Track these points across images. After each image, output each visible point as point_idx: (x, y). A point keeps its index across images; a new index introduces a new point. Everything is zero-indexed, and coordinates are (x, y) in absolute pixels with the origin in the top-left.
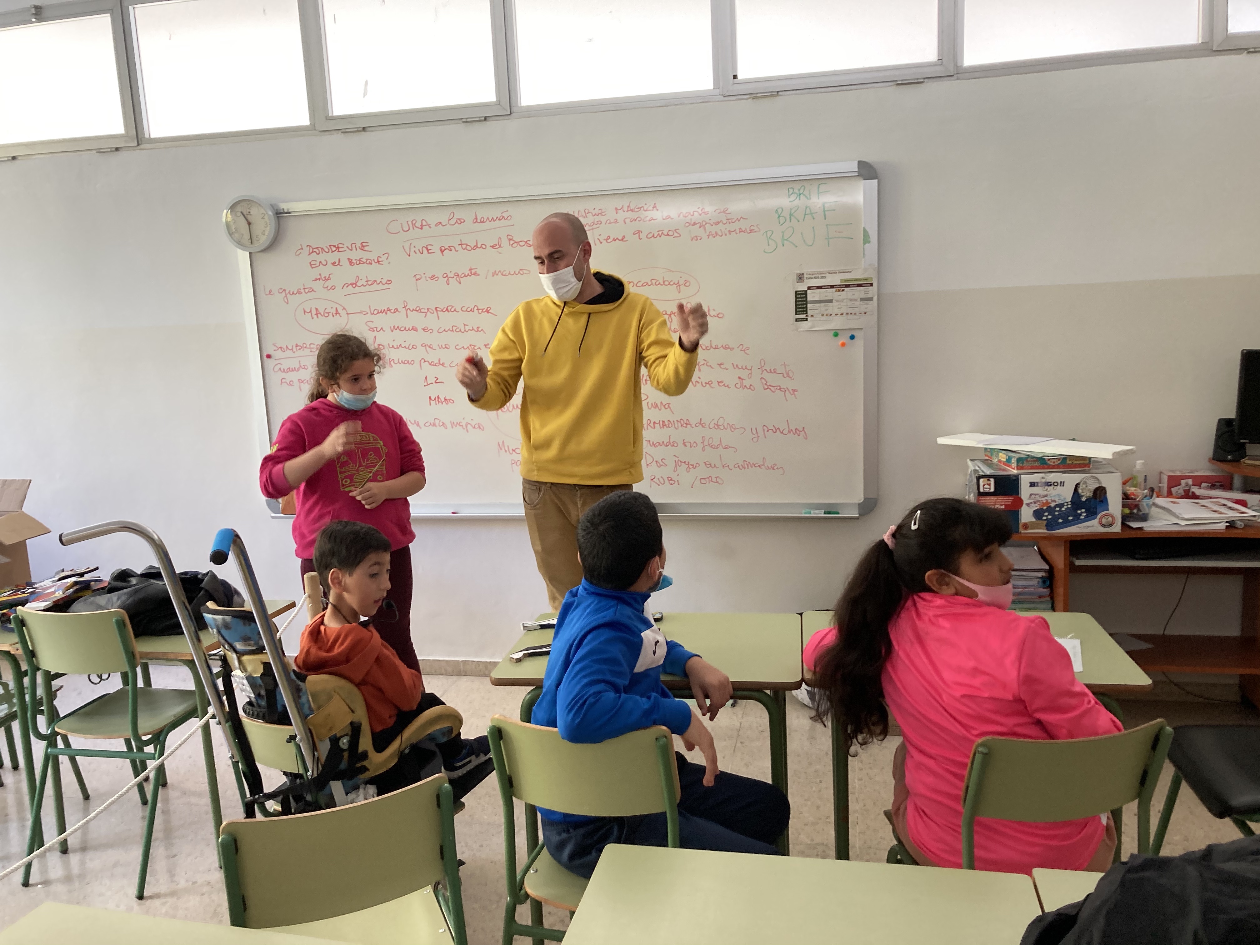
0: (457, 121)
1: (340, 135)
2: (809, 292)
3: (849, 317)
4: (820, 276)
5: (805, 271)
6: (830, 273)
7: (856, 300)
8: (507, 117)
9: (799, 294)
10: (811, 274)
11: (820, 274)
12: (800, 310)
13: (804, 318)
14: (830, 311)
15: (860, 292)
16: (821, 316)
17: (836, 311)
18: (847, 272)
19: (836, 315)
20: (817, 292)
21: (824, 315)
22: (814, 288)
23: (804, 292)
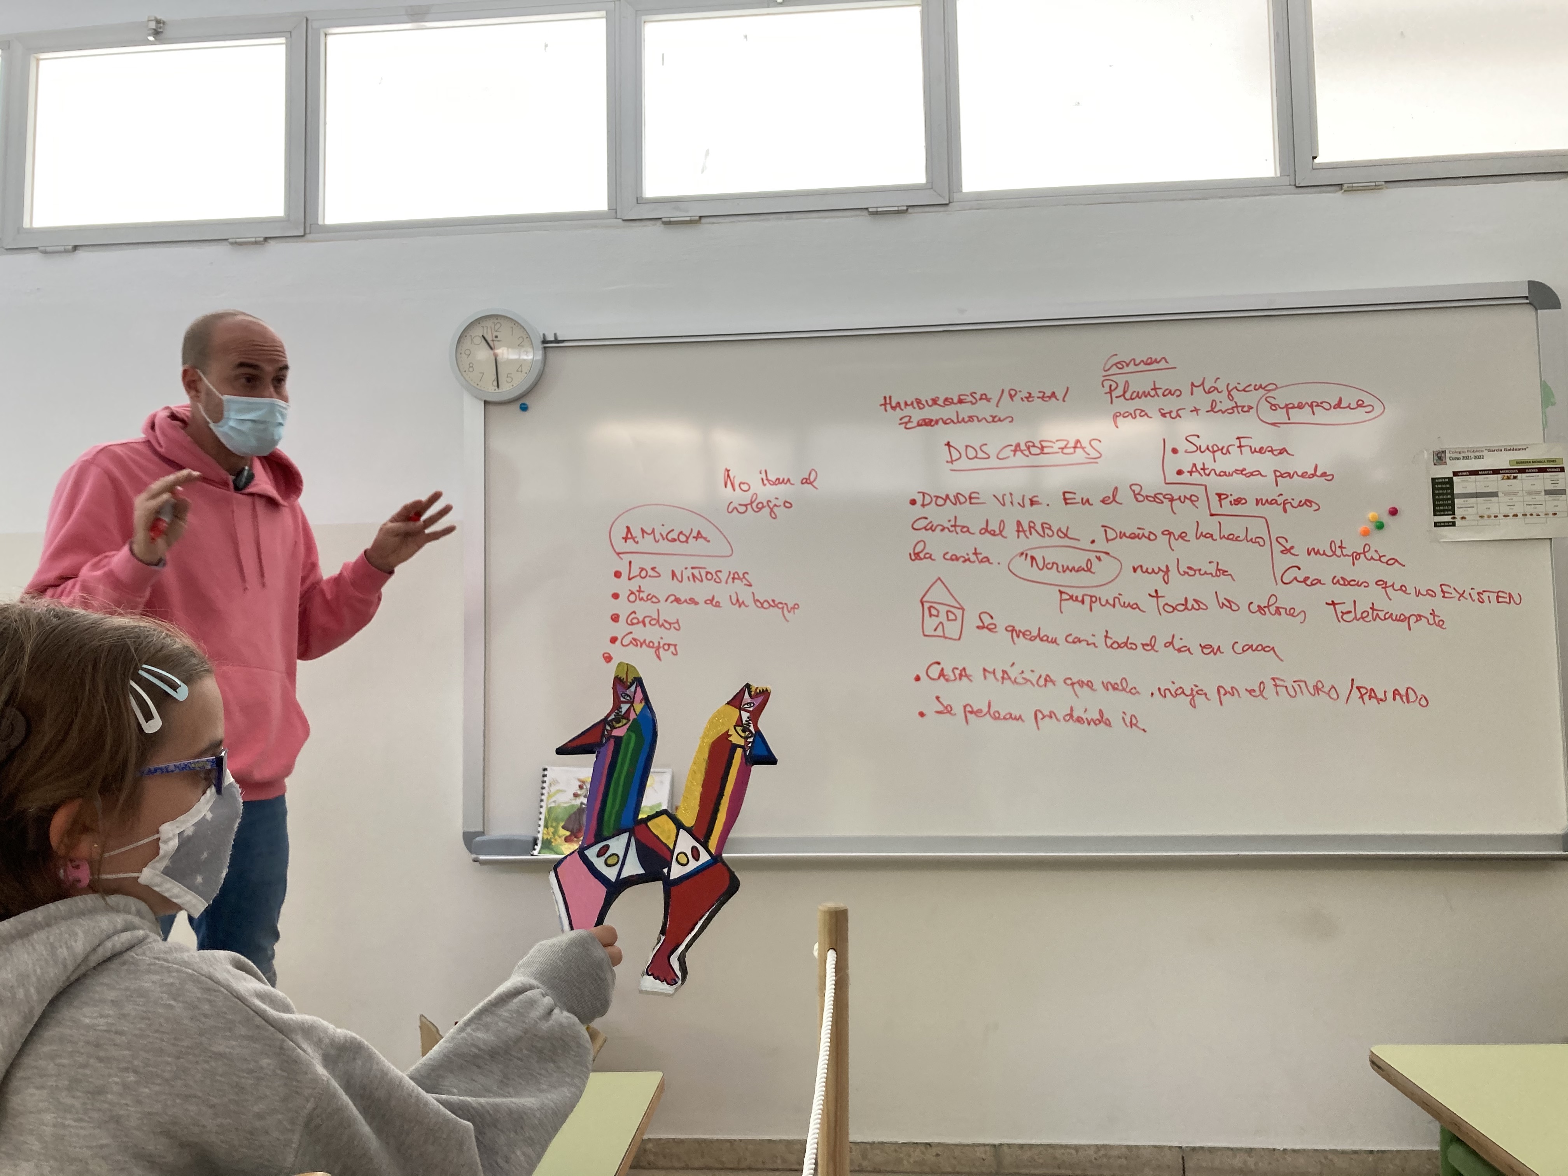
0: (858, 212)
1: (658, 227)
2: (1455, 478)
3: (1529, 519)
4: (1473, 455)
5: (1447, 445)
6: (1489, 451)
7: (1538, 493)
8: (942, 209)
9: (1439, 484)
10: (1457, 452)
11: (1474, 452)
12: (1442, 508)
13: (1448, 522)
14: (1494, 510)
15: (1544, 481)
16: (1479, 518)
17: (1505, 510)
18: (1519, 450)
19: (1505, 516)
20: (1470, 480)
21: (1484, 517)
22: (1463, 474)
23: (1447, 480)
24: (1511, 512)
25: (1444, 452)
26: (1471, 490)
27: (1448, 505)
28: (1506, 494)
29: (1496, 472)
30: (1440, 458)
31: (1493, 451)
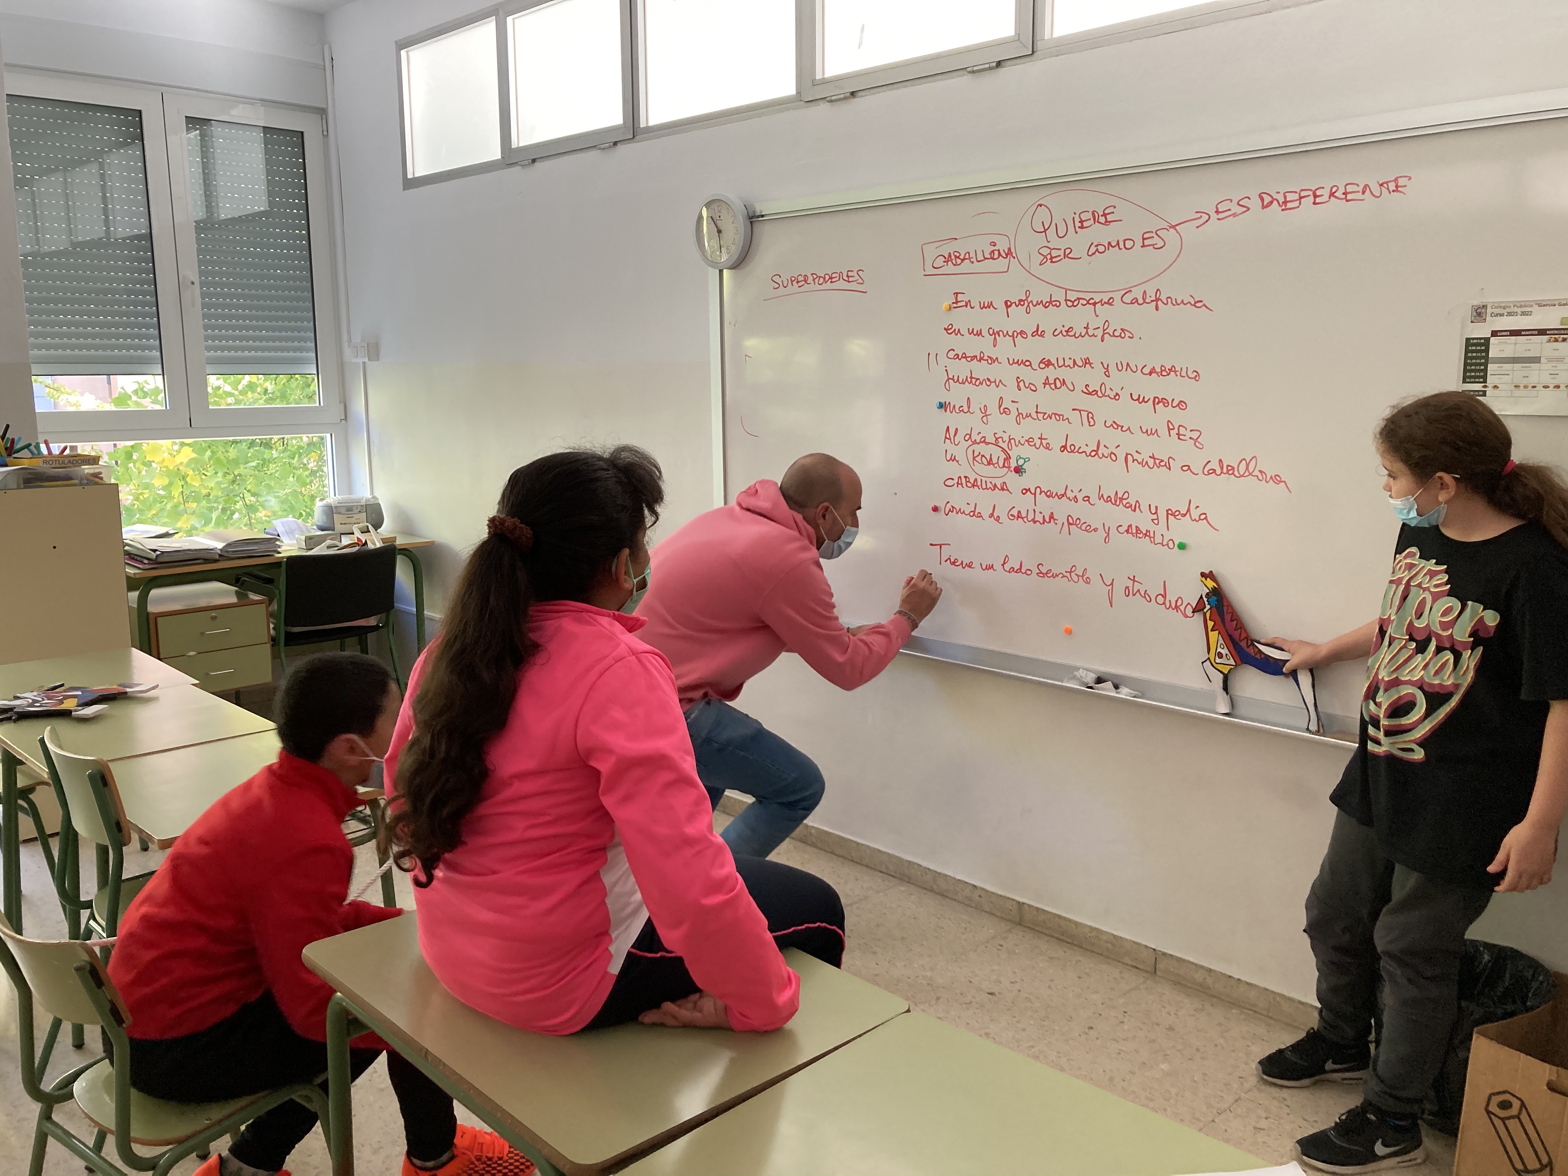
0: (959, 73)
1: (825, 106)
2: (1492, 339)
4: (1519, 310)
5: (1489, 299)
6: (1540, 305)
8: (1028, 58)
9: (1473, 345)
10: (1501, 307)
11: (1521, 306)
12: (1473, 374)
13: (1478, 391)
14: (1533, 380)
16: (1514, 388)
17: (1546, 379)
19: (1545, 387)
20: (1508, 341)
21: (1519, 386)
22: (1504, 333)
23: (1482, 341)
24: (1552, 383)
25: (1485, 307)
26: (1508, 353)
27: (1480, 371)
28: (1550, 360)
29: (1542, 332)
30: (1479, 314)
31: (1544, 305)
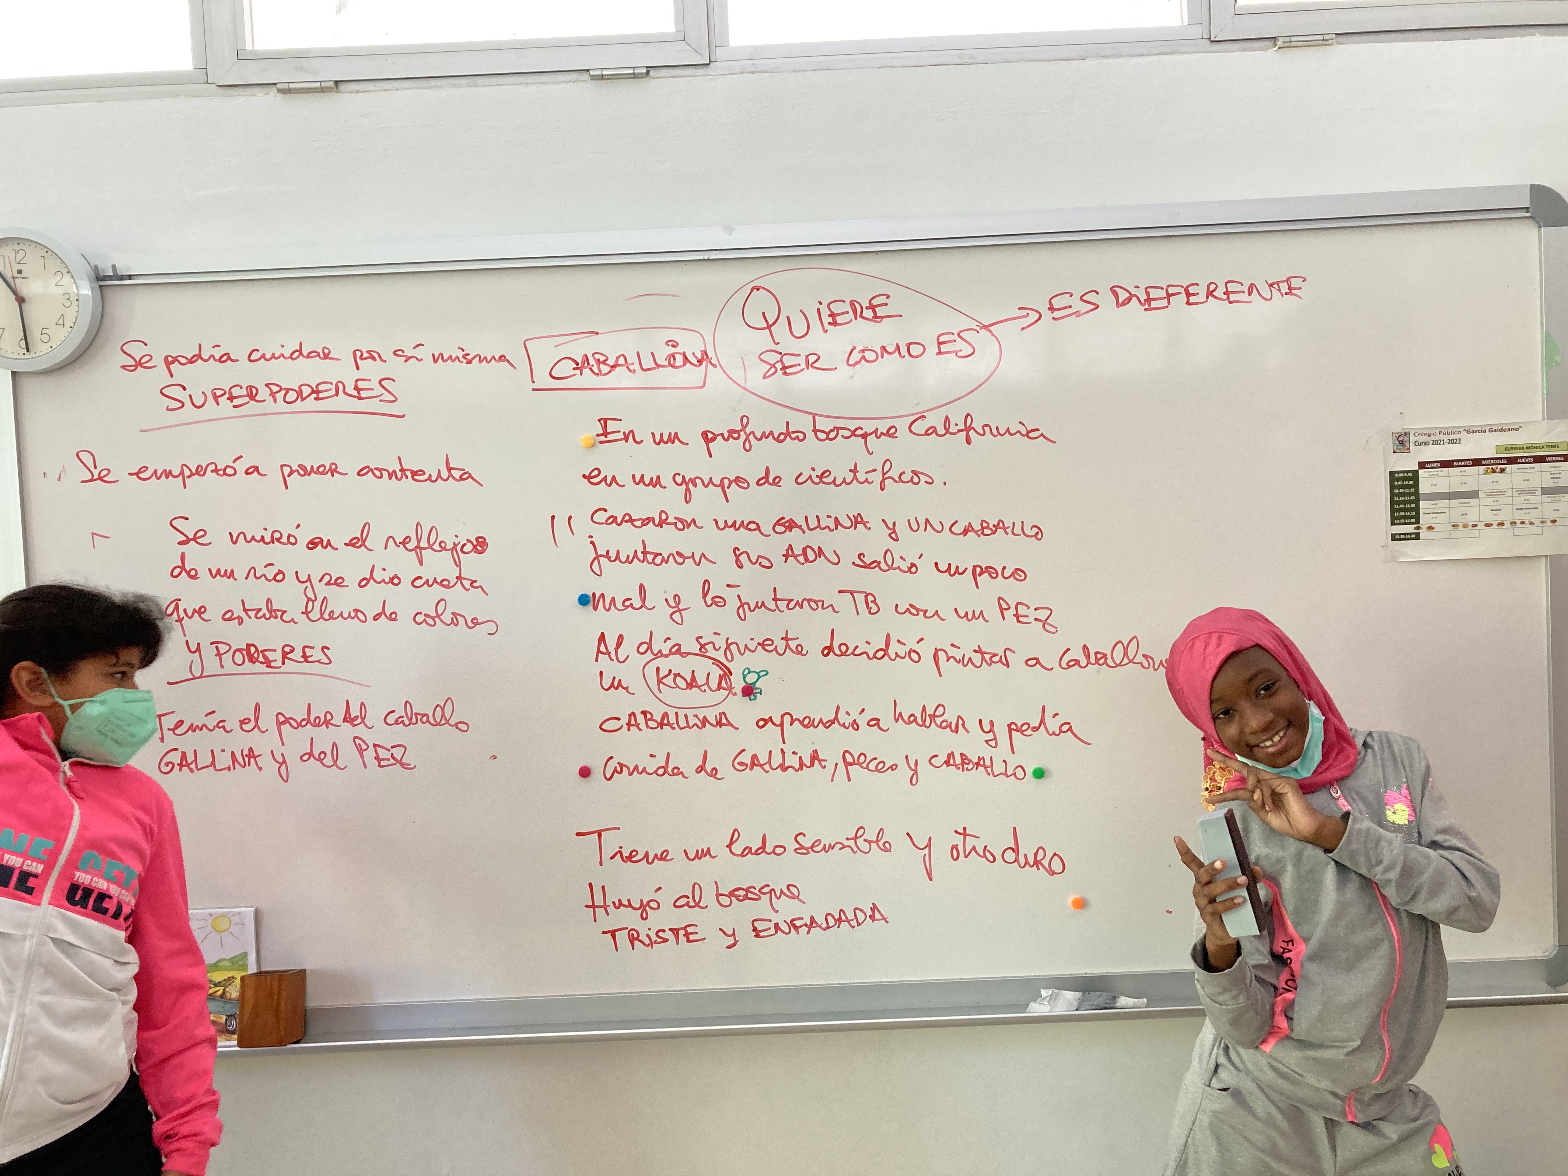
0: (574, 76)
1: (273, 97)
2: (1421, 472)
3: (1519, 530)
4: (1446, 438)
5: (1413, 424)
6: (1468, 432)
7: (1532, 492)
8: (700, 71)
9: (1398, 479)
10: (1425, 435)
11: (1448, 433)
12: (1402, 514)
13: (1410, 534)
14: (1472, 518)
15: (1541, 474)
16: (1452, 528)
17: (1488, 516)
18: (1509, 430)
19: (1486, 525)
20: (1441, 474)
21: (1458, 526)
22: (1433, 465)
23: (1410, 474)
24: (1495, 519)
25: (1406, 434)
26: (1442, 488)
27: (1411, 510)
28: (1490, 494)
29: (1477, 462)
30: (1402, 443)
31: (1473, 432)
